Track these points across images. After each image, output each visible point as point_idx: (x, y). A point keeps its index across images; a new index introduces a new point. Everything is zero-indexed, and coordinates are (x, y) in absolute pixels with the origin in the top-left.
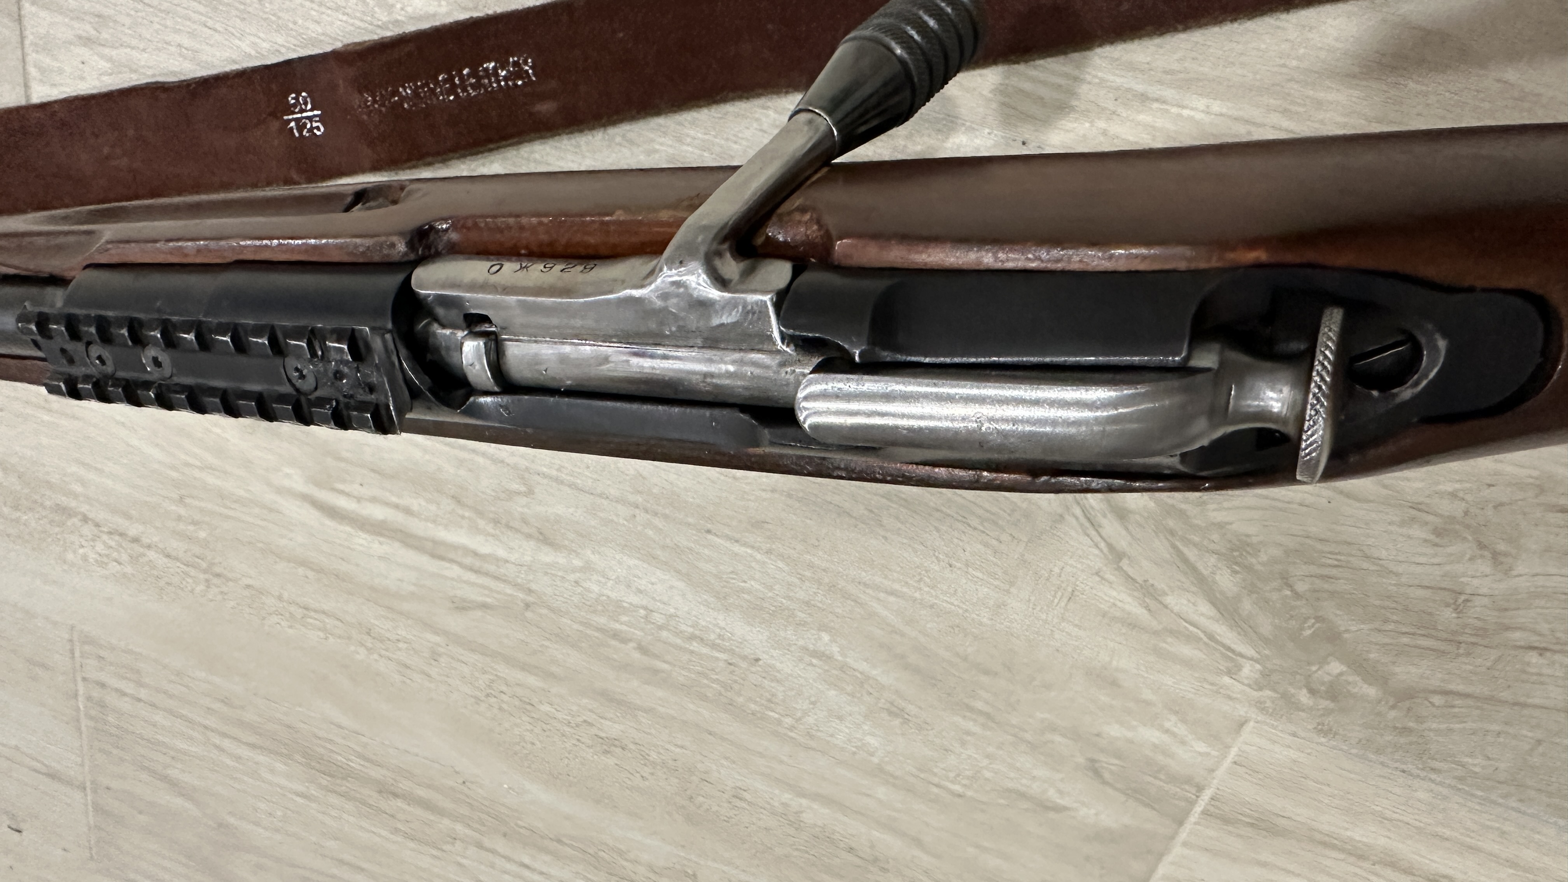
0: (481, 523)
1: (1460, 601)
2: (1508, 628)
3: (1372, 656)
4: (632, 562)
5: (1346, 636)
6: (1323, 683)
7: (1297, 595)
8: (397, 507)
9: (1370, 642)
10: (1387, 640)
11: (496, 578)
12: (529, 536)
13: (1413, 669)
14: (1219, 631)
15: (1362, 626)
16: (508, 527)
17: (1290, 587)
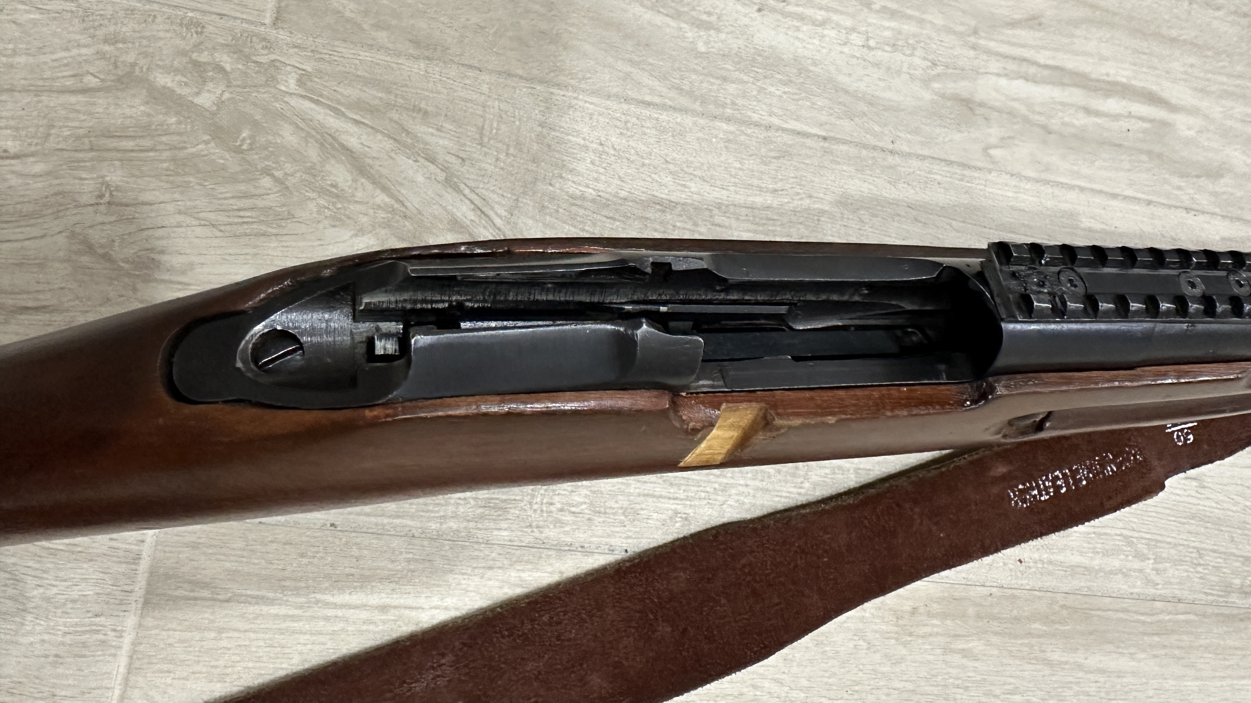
0: (1023, 110)
1: (107, 195)
2: (48, 173)
3: (174, 120)
4: (888, 95)
5: (206, 137)
6: (212, 79)
7: (267, 172)
8: (1097, 114)
9: (180, 134)
10: (164, 139)
11: (1006, 57)
12: (981, 105)
13: (128, 111)
14: (332, 120)
15: (194, 150)
16: (999, 111)
17: (276, 180)
